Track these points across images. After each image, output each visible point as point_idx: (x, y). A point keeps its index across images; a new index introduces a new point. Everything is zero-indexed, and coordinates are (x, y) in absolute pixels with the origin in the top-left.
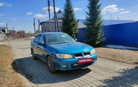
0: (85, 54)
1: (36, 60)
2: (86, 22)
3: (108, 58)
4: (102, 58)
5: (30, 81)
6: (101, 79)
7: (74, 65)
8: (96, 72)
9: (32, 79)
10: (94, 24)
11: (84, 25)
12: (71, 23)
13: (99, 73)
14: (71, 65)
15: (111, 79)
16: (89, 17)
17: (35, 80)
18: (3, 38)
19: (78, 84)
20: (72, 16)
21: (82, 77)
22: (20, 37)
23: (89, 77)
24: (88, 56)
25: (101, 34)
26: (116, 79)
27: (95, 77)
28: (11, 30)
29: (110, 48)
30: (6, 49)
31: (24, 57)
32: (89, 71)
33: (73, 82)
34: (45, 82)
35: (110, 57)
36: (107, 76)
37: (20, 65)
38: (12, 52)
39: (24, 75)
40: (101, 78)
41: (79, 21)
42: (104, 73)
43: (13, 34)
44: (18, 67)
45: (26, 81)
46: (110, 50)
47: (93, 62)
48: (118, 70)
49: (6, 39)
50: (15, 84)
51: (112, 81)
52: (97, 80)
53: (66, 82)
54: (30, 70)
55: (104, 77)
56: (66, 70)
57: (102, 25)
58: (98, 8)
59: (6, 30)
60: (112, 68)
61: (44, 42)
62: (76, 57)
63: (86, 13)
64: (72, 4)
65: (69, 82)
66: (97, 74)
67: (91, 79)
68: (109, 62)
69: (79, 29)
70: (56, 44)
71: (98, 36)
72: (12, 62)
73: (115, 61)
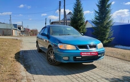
0: (91, 47)
1: (40, 53)
2: (94, 21)
3: (117, 57)
4: (110, 56)
5: (27, 70)
6: (108, 78)
7: (77, 58)
8: (102, 69)
9: (30, 69)
10: (103, 23)
11: (93, 24)
12: (79, 22)
13: (105, 70)
14: (74, 57)
15: (121, 78)
16: (98, 15)
17: (33, 70)
18: (18, 35)
19: (79, 79)
20: (81, 15)
21: (85, 73)
22: (33, 35)
23: (93, 74)
24: (94, 50)
25: (109, 33)
26: (127, 79)
27: (101, 75)
28: (26, 28)
29: (119, 48)
30: (17, 42)
31: (29, 49)
32: (94, 67)
33: (73, 77)
34: (42, 73)
35: (119, 56)
36: (115, 74)
37: (24, 55)
38: (21, 45)
39: (23, 65)
40: (108, 76)
41: (88, 22)
42: (112, 71)
43: (27, 32)
44: (20, 57)
45: (22, 70)
46: (119, 50)
47: (100, 57)
48: (129, 70)
49: (21, 36)
50: (10, 71)
51: (122, 81)
52: (103, 78)
53: (65, 76)
54: (31, 61)
55: (111, 75)
56: (68, 63)
57: (111, 24)
58: (108, 7)
59: (21, 28)
60: (121, 67)
61: (48, 33)
62: (80, 49)
63: (96, 11)
64: (81, 4)
65: (69, 76)
66: (103, 72)
67: (95, 75)
68: (117, 61)
69: (87, 28)
70: (60, 35)
71: (106, 35)
72: (16, 53)
73: (125, 60)
